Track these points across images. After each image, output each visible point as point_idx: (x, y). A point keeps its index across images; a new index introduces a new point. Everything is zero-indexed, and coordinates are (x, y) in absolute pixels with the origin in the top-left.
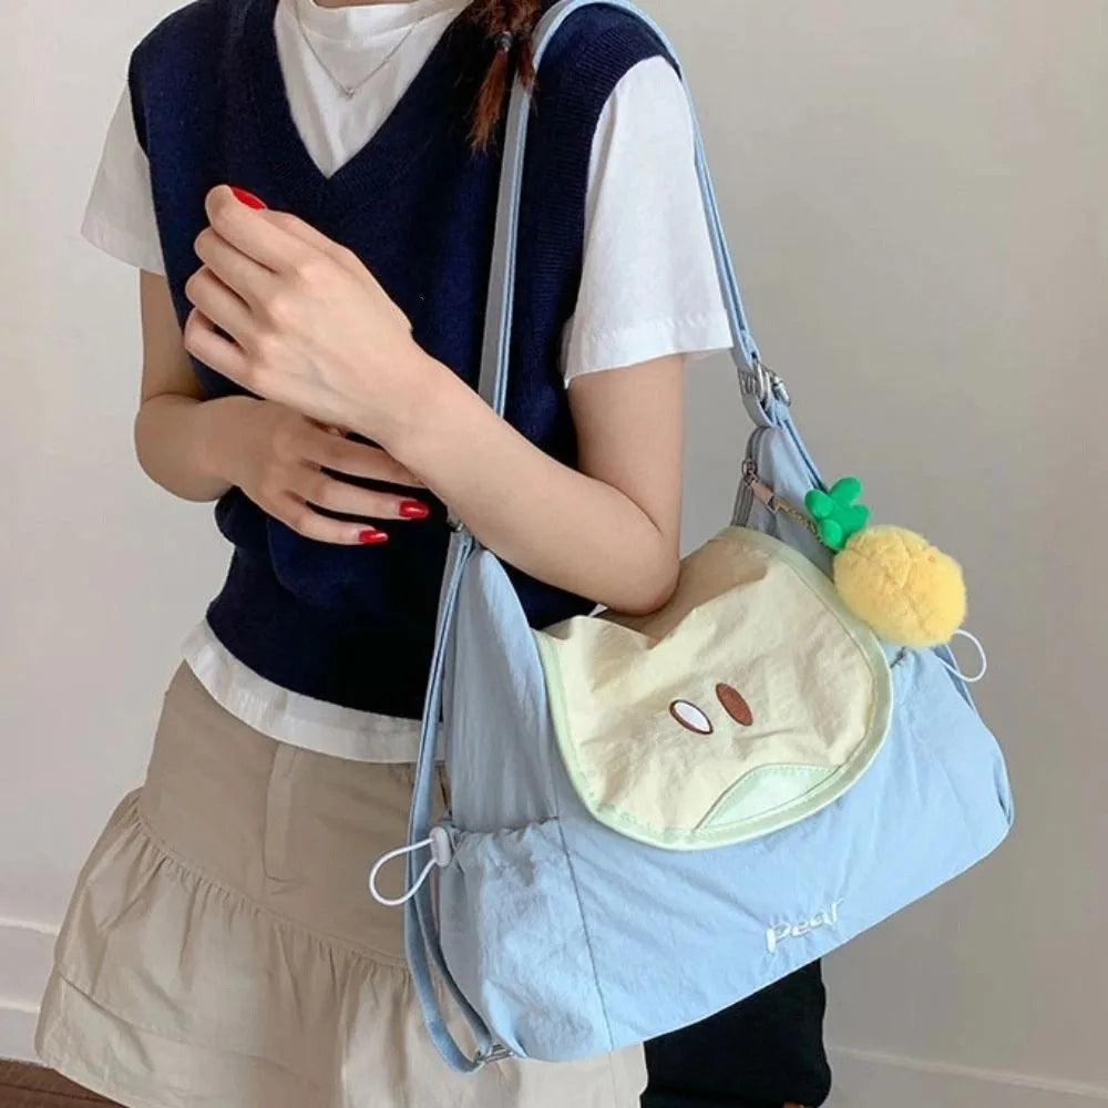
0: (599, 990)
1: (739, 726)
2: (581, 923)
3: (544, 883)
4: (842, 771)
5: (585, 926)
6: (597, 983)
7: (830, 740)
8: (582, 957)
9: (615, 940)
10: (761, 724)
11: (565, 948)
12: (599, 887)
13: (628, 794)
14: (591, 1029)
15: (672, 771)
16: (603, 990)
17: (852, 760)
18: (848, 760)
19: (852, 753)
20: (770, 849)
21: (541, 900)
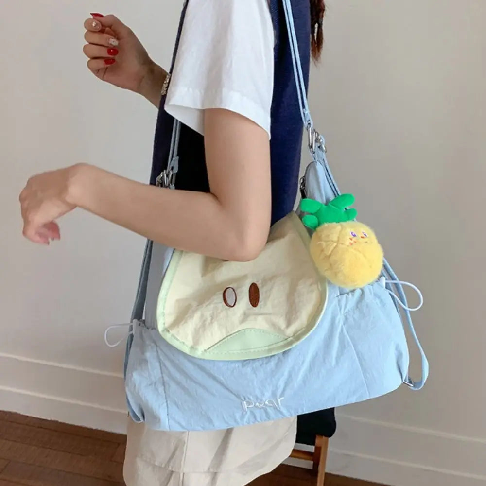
0: (167, 405)
1: (251, 306)
2: (161, 375)
3: (148, 355)
4: (289, 340)
5: (163, 377)
6: (167, 402)
7: (289, 323)
8: (161, 389)
9: (173, 386)
10: (261, 308)
11: (155, 383)
12: (168, 364)
13: (178, 327)
14: (160, 420)
15: (205, 321)
16: (169, 406)
17: (296, 335)
18: (294, 336)
19: (298, 332)
20: (243, 366)
21: (145, 361)
